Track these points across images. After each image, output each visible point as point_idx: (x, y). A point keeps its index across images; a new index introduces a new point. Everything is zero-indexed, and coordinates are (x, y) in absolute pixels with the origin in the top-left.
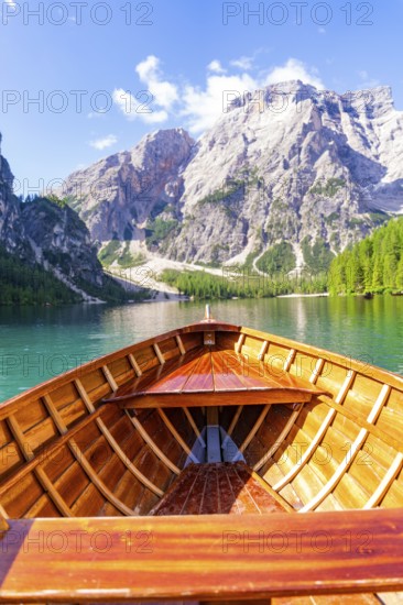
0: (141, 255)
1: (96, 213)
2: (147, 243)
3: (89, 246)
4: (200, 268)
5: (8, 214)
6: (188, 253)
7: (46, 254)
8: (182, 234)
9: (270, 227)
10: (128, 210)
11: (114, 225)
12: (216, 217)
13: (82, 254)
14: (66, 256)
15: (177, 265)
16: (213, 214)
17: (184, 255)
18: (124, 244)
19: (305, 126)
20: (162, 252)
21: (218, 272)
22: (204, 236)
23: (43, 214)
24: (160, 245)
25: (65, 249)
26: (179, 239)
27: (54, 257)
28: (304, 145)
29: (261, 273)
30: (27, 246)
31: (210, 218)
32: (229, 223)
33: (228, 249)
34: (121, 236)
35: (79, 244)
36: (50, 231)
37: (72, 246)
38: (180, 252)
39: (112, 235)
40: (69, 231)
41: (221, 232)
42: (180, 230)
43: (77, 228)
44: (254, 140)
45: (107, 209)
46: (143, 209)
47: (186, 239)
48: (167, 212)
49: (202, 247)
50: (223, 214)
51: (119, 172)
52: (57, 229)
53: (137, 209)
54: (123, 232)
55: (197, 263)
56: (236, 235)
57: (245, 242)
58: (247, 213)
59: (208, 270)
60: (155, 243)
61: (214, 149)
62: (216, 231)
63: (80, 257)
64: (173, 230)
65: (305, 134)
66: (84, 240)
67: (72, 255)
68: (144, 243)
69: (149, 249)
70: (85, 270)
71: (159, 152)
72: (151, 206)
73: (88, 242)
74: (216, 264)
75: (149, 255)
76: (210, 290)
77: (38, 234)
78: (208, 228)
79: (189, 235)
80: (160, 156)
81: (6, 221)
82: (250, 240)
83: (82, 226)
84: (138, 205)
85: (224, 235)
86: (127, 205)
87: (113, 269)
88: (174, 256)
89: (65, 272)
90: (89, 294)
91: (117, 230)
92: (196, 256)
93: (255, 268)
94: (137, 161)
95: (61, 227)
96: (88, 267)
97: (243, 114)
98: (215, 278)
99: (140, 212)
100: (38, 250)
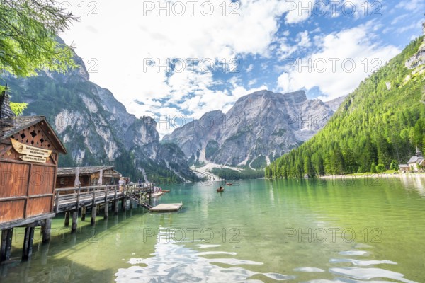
0: (203, 162)
1: (186, 145)
2: (206, 157)
4: (228, 167)
5: (158, 151)
6: (223, 161)
7: (170, 164)
8: (220, 153)
9: (256, 149)
10: (198, 144)
11: (193, 150)
12: (233, 146)
13: (183, 163)
14: (177, 164)
15: (218, 166)
17: (221, 162)
18: (196, 158)
19: (268, 108)
20: (212, 161)
22: (229, 154)
23: (169, 150)
24: (211, 157)
25: (176, 162)
26: (219, 155)
27: (172, 165)
28: (268, 116)
29: (252, 168)
30: (164, 161)
31: (231, 147)
32: (239, 148)
33: (239, 159)
34: (195, 155)
35: (181, 160)
36: (171, 155)
37: (179, 161)
38: (219, 161)
39: (192, 154)
40: (178, 155)
42: (219, 151)
44: (248, 114)
45: (190, 144)
46: (204, 143)
47: (222, 155)
48: (214, 144)
49: (229, 158)
50: (237, 145)
51: (195, 129)
52: (174, 155)
53: (202, 143)
54: (196, 153)
55: (228, 165)
56: (242, 153)
57: (246, 156)
58: (246, 144)
59: (231, 168)
60: (209, 157)
62: (234, 152)
63: (182, 165)
64: (216, 151)
65: (268, 112)
66: (183, 158)
67: (179, 164)
68: (204, 157)
69: (207, 159)
72: (207, 141)
74: (234, 165)
75: (206, 162)
77: (167, 157)
78: (231, 150)
79: (223, 153)
81: (158, 153)
82: (248, 155)
83: (182, 153)
84: (202, 141)
85: (237, 153)
86: (198, 142)
87: (193, 168)
88: (217, 162)
89: (177, 171)
91: (194, 152)
92: (226, 162)
93: (250, 167)
96: (184, 169)
97: (244, 104)
100: (167, 163)
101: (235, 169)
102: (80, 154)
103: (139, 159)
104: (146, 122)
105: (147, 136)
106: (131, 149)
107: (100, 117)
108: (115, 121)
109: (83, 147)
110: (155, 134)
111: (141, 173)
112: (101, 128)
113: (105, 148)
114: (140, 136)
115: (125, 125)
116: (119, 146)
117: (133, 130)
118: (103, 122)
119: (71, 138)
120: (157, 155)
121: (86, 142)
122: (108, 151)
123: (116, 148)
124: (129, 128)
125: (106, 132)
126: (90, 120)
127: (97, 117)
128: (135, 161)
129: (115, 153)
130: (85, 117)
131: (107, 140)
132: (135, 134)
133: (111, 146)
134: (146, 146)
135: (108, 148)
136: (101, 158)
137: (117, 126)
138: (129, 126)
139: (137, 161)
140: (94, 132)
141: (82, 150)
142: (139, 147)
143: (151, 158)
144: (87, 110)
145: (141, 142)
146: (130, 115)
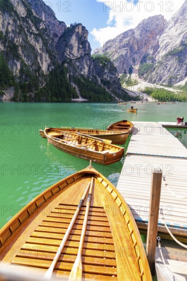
0: (136, 80)
1: (118, 61)
2: (139, 75)
3: (117, 77)
4: (162, 87)
5: (90, 65)
6: (157, 80)
7: (101, 81)
8: (155, 71)
10: (131, 59)
11: (125, 66)
12: (173, 62)
13: (114, 81)
14: (109, 82)
15: (152, 86)
16: (171, 61)
17: (155, 81)
18: (128, 75)
20: (145, 79)
22: (166, 72)
23: (101, 65)
24: (145, 75)
25: (108, 79)
26: (154, 73)
27: (105, 82)
30: (96, 78)
31: (170, 63)
32: (179, 65)
33: (177, 78)
34: (127, 72)
36: (104, 71)
37: (111, 78)
38: (154, 79)
39: (123, 71)
40: (110, 71)
41: (174, 70)
42: (155, 69)
43: (113, 70)
45: (122, 59)
46: (138, 58)
47: (157, 73)
48: (149, 60)
49: (164, 77)
50: (177, 61)
51: (129, 40)
53: (135, 58)
54: (128, 69)
55: (163, 85)
56: (182, 72)
57: (186, 76)
59: (166, 88)
60: (142, 75)
61: (176, 25)
62: (172, 70)
63: (114, 82)
64: (151, 69)
66: (115, 75)
67: (111, 81)
68: (137, 75)
69: (140, 77)
70: (115, 88)
71: (148, 29)
72: (142, 56)
74: (170, 84)
75: (139, 80)
76: (166, 98)
77: (99, 73)
78: (168, 68)
79: (158, 71)
80: (149, 31)
81: (89, 68)
83: (115, 69)
84: (136, 56)
85: (176, 71)
86: (131, 56)
87: (124, 86)
88: (151, 81)
89: (109, 88)
90: (118, 97)
91: (126, 68)
92: (161, 82)
94: (137, 34)
95: (107, 70)
96: (116, 86)
98: (169, 92)
99: (137, 60)
100: (99, 79)
101: (171, 89)
102: (16, 65)
103: (71, 74)
104: (77, 30)
105: (79, 48)
106: (63, 63)
107: (30, 22)
108: (45, 30)
109: (18, 57)
110: (87, 45)
111: (75, 88)
112: (32, 36)
113: (39, 60)
114: (71, 48)
115: (55, 35)
116: (51, 59)
117: (64, 41)
118: (34, 28)
119: (4, 47)
120: (89, 70)
121: (20, 52)
122: (42, 63)
123: (49, 61)
124: (60, 38)
125: (38, 41)
126: (21, 26)
127: (27, 22)
128: (68, 76)
129: (49, 66)
130: (15, 21)
131: (39, 51)
132: (66, 45)
133: (44, 58)
134: (78, 59)
135: (41, 60)
136: (36, 71)
137: (48, 35)
138: (60, 35)
139: (70, 76)
140: (25, 40)
141: (17, 60)
142: (71, 60)
143: (83, 73)
144: (15, 12)
145: (73, 54)
146: (61, 23)
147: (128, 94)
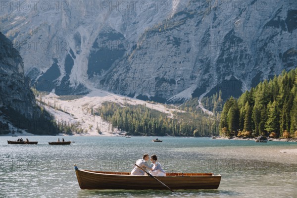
0: (81, 86)
3: (21, 75)
4: (141, 103)
10: (72, 36)
11: (54, 51)
13: (14, 83)
17: (126, 88)
18: (64, 73)
20: (104, 83)
21: (160, 108)
29: (204, 110)
33: (174, 83)
34: (61, 64)
35: (10, 72)
43: (9, 56)
53: (82, 35)
54: (64, 59)
59: (150, 105)
63: (11, 87)
66: (17, 69)
68: (85, 72)
70: (15, 100)
72: (97, 32)
73: (20, 71)
74: (158, 99)
84: (83, 30)
86: (70, 30)
91: (57, 57)
93: (200, 105)
98: (155, 113)
99: (84, 38)
147: (52, 117)
